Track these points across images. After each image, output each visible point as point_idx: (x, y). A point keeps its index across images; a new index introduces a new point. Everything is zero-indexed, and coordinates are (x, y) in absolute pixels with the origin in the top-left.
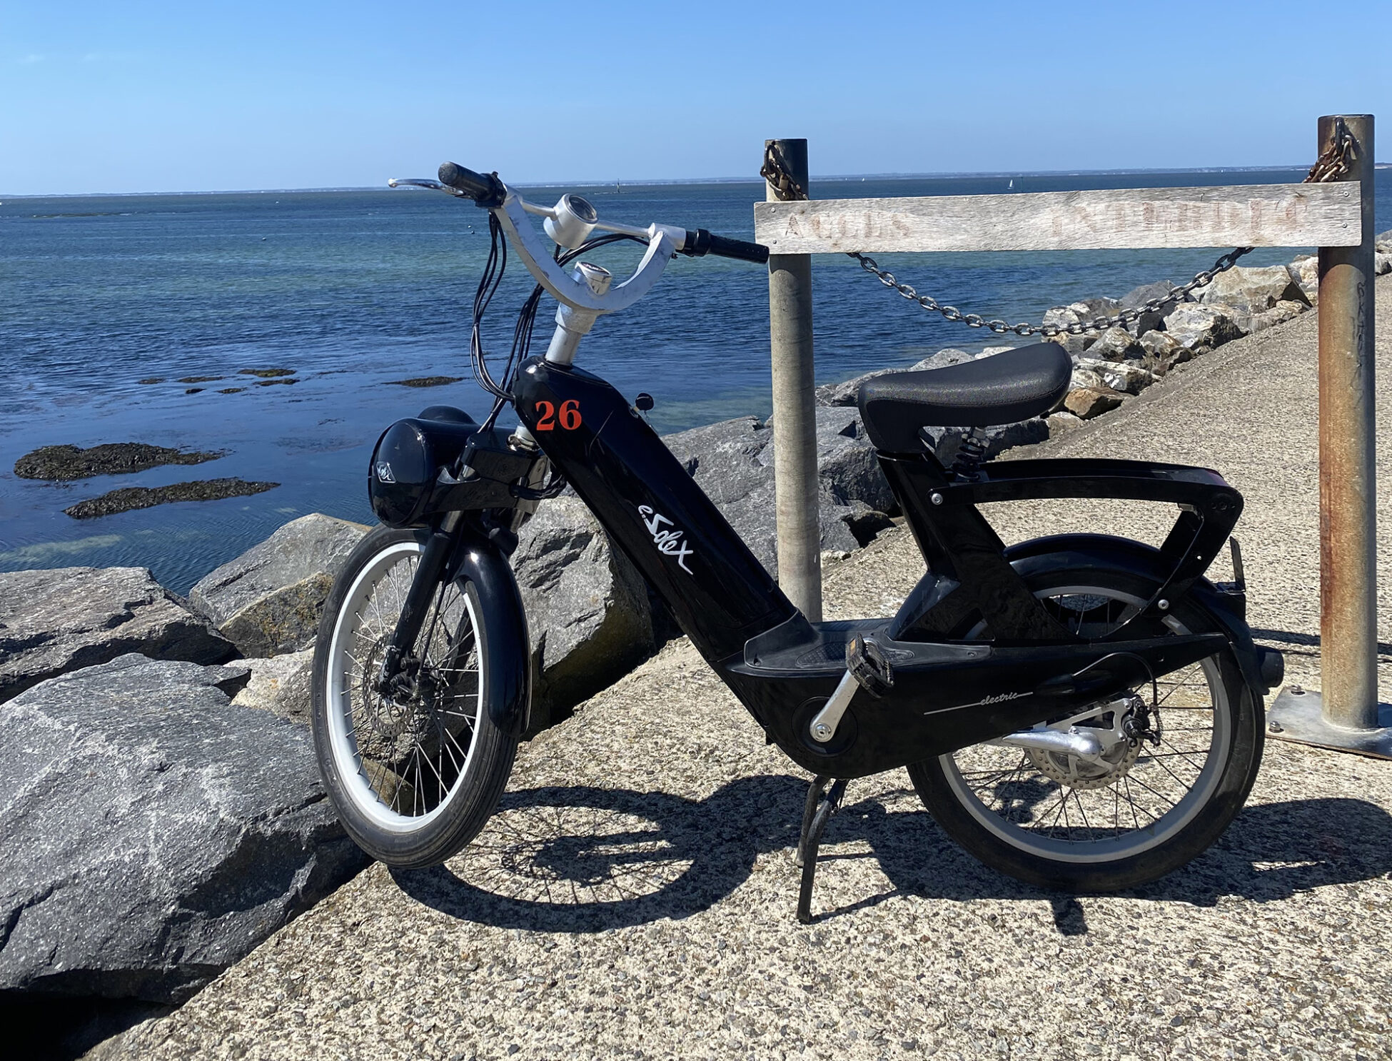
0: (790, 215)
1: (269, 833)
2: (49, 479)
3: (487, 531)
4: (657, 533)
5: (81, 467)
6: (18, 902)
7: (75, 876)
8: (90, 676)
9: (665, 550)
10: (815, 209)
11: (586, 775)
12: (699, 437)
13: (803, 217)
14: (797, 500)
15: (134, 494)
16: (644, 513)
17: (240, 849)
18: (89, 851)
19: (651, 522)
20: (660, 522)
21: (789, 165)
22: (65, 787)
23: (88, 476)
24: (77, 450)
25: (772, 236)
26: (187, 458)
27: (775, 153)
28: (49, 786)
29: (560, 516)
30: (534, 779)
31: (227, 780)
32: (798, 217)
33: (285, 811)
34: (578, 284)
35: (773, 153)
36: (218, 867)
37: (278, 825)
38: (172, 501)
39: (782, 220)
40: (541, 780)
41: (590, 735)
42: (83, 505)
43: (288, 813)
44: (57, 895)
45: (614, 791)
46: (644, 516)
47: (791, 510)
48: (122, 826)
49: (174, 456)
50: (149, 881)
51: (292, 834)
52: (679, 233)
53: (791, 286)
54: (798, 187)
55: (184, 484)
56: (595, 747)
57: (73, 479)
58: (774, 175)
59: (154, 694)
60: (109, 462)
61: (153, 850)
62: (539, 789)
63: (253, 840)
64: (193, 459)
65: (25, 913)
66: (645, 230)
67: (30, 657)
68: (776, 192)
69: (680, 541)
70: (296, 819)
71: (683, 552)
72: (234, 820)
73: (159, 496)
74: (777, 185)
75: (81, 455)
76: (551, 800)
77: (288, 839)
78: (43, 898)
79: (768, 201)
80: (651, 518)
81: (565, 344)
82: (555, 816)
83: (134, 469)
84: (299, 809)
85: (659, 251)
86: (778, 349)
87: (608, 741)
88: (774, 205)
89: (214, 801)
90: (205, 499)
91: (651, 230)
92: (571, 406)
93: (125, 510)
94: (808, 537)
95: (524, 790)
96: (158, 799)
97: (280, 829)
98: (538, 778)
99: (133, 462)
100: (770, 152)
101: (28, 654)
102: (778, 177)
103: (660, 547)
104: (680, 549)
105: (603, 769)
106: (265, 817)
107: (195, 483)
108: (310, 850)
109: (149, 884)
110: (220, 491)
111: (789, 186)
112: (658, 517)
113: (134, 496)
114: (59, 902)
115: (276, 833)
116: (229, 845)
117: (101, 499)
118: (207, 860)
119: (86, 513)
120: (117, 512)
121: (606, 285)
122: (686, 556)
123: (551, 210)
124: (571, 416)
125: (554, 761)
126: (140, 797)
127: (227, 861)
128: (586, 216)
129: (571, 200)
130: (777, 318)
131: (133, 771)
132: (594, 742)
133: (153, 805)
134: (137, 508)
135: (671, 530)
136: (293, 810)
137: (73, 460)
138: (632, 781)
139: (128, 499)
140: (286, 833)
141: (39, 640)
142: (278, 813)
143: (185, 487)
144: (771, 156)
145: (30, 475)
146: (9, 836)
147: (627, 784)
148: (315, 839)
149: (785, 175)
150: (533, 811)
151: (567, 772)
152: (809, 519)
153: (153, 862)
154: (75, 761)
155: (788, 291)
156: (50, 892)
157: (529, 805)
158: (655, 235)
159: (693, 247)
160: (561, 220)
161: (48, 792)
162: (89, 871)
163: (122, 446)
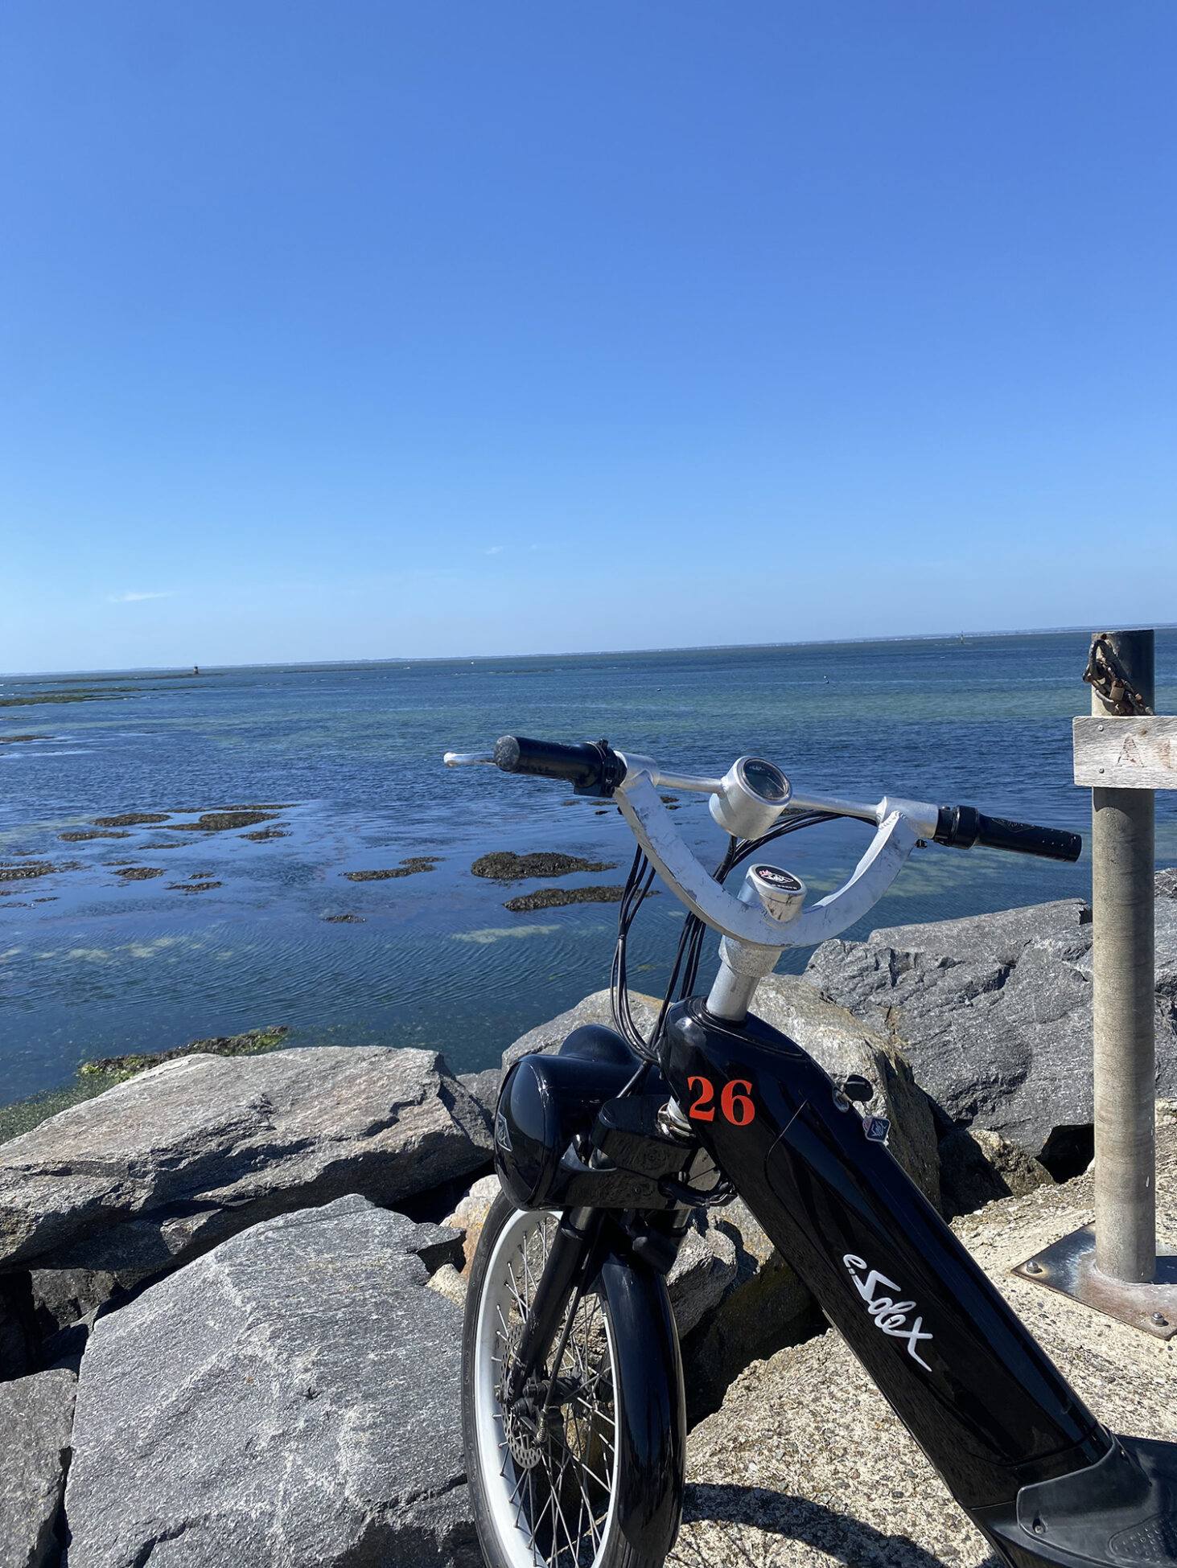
0: (1127, 735)
1: (398, 1527)
2: (495, 878)
3: (630, 1240)
4: (873, 1299)
5: (517, 870)
6: (151, 1534)
7: (207, 1518)
8: (302, 1223)
9: (886, 1327)
10: (1162, 728)
11: (813, 1479)
12: (1018, 921)
13: (1145, 739)
14: (1124, 1107)
15: (553, 894)
16: (853, 1266)
17: (363, 1543)
18: (225, 1487)
19: (864, 1284)
20: (878, 1284)
21: (1125, 667)
22: (225, 1387)
23: (522, 878)
24: (515, 857)
25: (1098, 763)
26: (593, 867)
27: (1106, 651)
28: (214, 1382)
29: (831, 1055)
30: (746, 1469)
31: (365, 1437)
32: (1136, 739)
33: (422, 1497)
34: (746, 906)
35: (1103, 651)
36: (339, 1559)
37: (410, 1515)
38: (580, 901)
39: (1114, 742)
40: (754, 1473)
41: (826, 1401)
42: (517, 900)
43: (425, 1499)
44: (187, 1536)
45: (845, 1519)
46: (852, 1271)
47: (1114, 1118)
48: (259, 1463)
49: (584, 865)
50: (270, 1551)
51: (426, 1531)
52: (929, 811)
53: (1123, 830)
54: (1138, 696)
55: (590, 888)
56: (830, 1425)
57: (512, 879)
58: (1102, 681)
59: (353, 1262)
60: (537, 867)
61: (281, 1513)
62: (749, 1489)
63: (378, 1536)
64: (598, 868)
65: (157, 1548)
66: (872, 808)
67: (289, 1164)
68: (1106, 704)
69: (910, 1317)
70: (432, 1510)
71: (915, 1334)
72: (359, 1503)
73: (571, 897)
74: (1107, 694)
75: (518, 861)
76: (760, 1517)
77: (421, 1537)
78: (174, 1535)
79: (1094, 716)
80: (864, 1276)
81: (733, 990)
82: (761, 1550)
83: (554, 873)
84: (440, 1494)
85: (892, 844)
86: (1103, 910)
87: (849, 1417)
88: (1102, 721)
89: (343, 1469)
90: (605, 901)
91: (880, 809)
92: (739, 1090)
93: (546, 906)
94: (1138, 1154)
95: (730, 1486)
96: (299, 1438)
97: (412, 1523)
98: (752, 1467)
99: (554, 868)
100: (1099, 649)
101: (287, 1160)
102: (1109, 682)
103: (878, 1322)
104: (910, 1329)
105: (836, 1472)
106: (396, 1502)
107: (599, 888)
108: (448, 1553)
109: (270, 1556)
110: (616, 895)
111: (1125, 696)
112: (874, 1276)
113: (553, 896)
114: (190, 1546)
115: (406, 1528)
116: (352, 1533)
117: (529, 897)
118: (330, 1545)
119: (519, 907)
120: (541, 907)
121: (794, 908)
122: (919, 1341)
123: (717, 782)
124: (738, 1105)
125: (775, 1440)
126: (281, 1431)
127: (350, 1554)
128: (769, 792)
129: (747, 768)
130: (1102, 871)
131: (285, 1389)
132: (831, 1417)
133: (293, 1445)
134: (555, 905)
135: (896, 1298)
136: (432, 1495)
137: (512, 864)
138: (871, 1507)
139: (549, 898)
140: (419, 1529)
141: (299, 1146)
142: (412, 1499)
143: (592, 891)
144: (1099, 655)
145: (481, 874)
146: (167, 1434)
147: (864, 1510)
148: (453, 1540)
149: (1119, 681)
150: (733, 1531)
151: (788, 1465)
152: (1141, 1132)
153: (277, 1528)
154: (236, 1358)
155: (1120, 836)
156: (182, 1529)
157: (731, 1518)
158: (888, 814)
159: (950, 836)
160: (732, 800)
161: (209, 1389)
162: (220, 1516)
163: (547, 855)
